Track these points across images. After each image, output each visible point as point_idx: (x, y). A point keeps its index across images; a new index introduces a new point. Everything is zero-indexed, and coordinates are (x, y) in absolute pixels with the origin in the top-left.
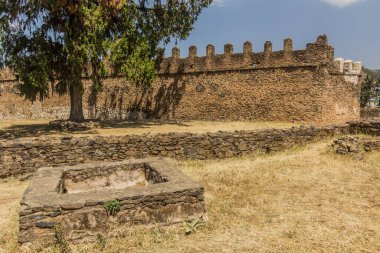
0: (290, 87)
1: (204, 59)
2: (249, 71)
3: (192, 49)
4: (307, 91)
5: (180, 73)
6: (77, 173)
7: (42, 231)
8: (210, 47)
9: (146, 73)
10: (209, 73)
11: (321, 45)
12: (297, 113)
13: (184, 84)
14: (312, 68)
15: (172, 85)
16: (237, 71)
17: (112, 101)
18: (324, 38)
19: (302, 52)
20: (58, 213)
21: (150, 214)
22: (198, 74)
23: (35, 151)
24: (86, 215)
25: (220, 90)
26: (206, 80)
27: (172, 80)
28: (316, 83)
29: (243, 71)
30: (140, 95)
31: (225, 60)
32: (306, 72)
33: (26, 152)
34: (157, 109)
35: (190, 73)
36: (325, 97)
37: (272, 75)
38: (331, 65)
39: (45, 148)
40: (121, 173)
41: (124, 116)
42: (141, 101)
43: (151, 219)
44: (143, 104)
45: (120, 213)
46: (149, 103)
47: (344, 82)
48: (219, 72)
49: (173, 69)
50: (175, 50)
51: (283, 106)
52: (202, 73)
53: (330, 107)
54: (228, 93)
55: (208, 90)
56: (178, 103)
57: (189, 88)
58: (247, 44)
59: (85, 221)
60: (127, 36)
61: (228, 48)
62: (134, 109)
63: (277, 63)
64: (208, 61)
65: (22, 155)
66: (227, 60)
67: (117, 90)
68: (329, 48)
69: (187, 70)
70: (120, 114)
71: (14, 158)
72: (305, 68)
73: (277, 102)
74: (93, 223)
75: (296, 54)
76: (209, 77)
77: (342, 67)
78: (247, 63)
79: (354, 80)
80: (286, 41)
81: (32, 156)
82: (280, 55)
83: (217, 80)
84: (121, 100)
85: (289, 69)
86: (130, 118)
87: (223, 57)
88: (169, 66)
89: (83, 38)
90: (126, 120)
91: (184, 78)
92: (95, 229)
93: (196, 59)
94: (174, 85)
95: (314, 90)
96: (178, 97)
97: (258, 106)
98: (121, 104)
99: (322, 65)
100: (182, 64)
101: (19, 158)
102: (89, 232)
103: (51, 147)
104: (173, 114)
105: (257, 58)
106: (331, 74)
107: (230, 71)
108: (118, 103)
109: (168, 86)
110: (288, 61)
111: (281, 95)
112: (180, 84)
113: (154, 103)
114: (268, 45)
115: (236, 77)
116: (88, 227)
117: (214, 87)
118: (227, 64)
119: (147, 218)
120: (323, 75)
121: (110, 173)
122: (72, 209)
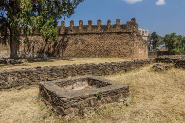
0: (120, 42)
1: (78, 27)
2: (100, 34)
3: (72, 22)
4: (127, 43)
5: (65, 34)
6: (60, 84)
7: (73, 109)
8: (81, 22)
9: (53, 34)
10: (80, 34)
11: (133, 23)
12: (123, 54)
13: (68, 39)
14: (129, 33)
15: (61, 40)
16: (95, 34)
17: (28, 48)
18: (134, 19)
19: (125, 26)
20: (79, 100)
21: (112, 98)
22: (75, 35)
23: (24, 74)
24: (90, 100)
25: (86, 43)
26: (79, 38)
27: (61, 38)
28: (131, 40)
29: (97, 34)
30: (44, 45)
31: (89, 28)
32: (127, 35)
33: (19, 75)
34: (54, 52)
35: (71, 34)
36: (135, 46)
37: (111, 36)
38: (137, 32)
39: (29, 72)
40: (78, 83)
41: (35, 56)
42: (44, 48)
43: (113, 100)
44: (46, 50)
45: (102, 99)
46: (49, 49)
47: (142, 40)
48: (86, 34)
49: (62, 32)
50: (63, 22)
51: (116, 50)
52: (77, 34)
53: (137, 51)
54: (90, 44)
55: (80, 43)
56: (64, 49)
57: (70, 41)
58: (99, 21)
59: (90, 103)
60: (43, 15)
61: (90, 22)
62: (41, 52)
63: (113, 30)
64: (80, 28)
65: (17, 76)
66: (90, 28)
67: (31, 42)
68: (137, 24)
69: (69, 32)
70: (33, 55)
71: (14, 78)
72: (126, 33)
73: (114, 49)
74: (93, 104)
75: (122, 26)
76: (81, 36)
77: (141, 33)
78: (99, 30)
79: (146, 39)
80: (117, 20)
81: (23, 77)
82: (115, 26)
83: (85, 38)
84: (33, 47)
85: (119, 33)
86: (39, 57)
87: (87, 26)
88: (60, 30)
89: (19, 15)
90: (36, 58)
91: (68, 36)
92: (93, 107)
93: (74, 27)
94: (63, 40)
95: (130, 43)
96: (65, 46)
97: (105, 50)
98: (33, 49)
99: (134, 32)
100: (67, 29)
101: (16, 78)
102: (91, 108)
103: (32, 72)
104: (62, 55)
105: (104, 28)
106: (137, 36)
107: (91, 34)
108: (32, 49)
109: (59, 40)
110: (118, 29)
111: (115, 45)
112: (66, 39)
113: (52, 49)
114: (109, 22)
115: (94, 36)
116: (91, 106)
117: (83, 41)
118: (90, 30)
119: (111, 100)
120: (134, 36)
121: (74, 83)
122: (85, 98)
